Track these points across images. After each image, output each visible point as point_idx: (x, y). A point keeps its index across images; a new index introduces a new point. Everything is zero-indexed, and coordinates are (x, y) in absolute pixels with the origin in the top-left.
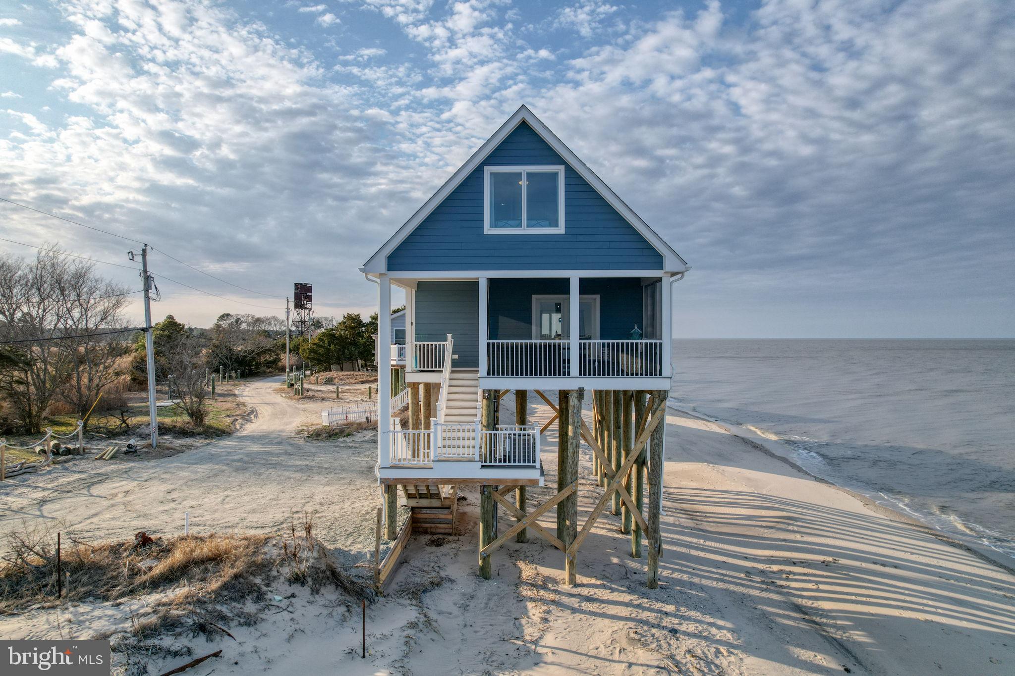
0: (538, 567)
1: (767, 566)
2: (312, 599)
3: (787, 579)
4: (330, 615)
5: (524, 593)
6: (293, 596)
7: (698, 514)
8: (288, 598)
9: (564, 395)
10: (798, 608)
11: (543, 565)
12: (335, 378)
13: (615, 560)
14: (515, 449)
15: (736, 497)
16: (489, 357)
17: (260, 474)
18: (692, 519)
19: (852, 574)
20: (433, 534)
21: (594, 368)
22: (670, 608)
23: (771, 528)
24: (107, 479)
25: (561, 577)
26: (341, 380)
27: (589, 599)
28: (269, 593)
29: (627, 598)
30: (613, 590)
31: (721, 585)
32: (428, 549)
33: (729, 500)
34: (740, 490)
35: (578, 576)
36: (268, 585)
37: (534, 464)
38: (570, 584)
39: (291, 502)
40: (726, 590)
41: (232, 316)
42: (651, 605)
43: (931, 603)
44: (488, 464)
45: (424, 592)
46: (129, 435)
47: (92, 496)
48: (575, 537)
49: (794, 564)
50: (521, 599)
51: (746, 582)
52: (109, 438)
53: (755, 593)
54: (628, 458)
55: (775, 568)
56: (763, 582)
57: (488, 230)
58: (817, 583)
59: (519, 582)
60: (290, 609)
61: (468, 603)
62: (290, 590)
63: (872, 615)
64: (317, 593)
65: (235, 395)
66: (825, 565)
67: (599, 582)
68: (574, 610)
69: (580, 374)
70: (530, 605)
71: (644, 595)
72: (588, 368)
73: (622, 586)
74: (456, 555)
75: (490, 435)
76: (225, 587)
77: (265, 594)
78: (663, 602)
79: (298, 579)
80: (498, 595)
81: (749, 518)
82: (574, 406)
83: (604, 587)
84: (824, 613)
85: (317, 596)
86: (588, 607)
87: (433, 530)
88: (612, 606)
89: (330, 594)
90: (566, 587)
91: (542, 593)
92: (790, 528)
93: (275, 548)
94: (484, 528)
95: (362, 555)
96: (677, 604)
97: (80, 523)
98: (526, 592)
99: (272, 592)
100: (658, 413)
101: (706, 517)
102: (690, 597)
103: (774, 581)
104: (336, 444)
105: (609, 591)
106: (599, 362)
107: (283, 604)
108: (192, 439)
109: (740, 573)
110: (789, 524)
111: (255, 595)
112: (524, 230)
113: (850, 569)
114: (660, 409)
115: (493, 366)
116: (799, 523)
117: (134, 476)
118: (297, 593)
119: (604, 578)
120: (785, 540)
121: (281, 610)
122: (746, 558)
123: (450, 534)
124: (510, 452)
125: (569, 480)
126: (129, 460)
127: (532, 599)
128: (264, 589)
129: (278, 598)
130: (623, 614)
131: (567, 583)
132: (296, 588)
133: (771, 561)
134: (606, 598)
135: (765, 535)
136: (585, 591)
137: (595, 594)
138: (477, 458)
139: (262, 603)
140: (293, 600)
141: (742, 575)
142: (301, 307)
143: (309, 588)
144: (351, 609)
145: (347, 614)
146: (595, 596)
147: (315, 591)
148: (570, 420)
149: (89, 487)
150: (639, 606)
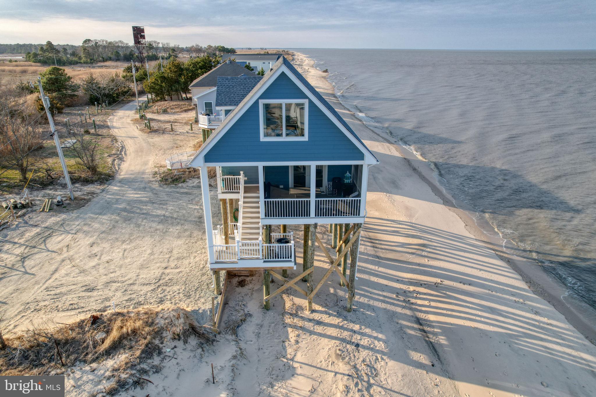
0: (294, 298)
1: (408, 287)
2: (185, 347)
3: (416, 298)
4: (195, 356)
5: (286, 321)
6: (175, 347)
7: (377, 242)
8: (173, 349)
9: (307, 227)
10: (418, 321)
11: (296, 296)
12: (168, 108)
13: (332, 291)
14: (281, 250)
15: (398, 226)
16: (265, 206)
17: (139, 226)
18: (373, 247)
19: (448, 293)
20: (239, 276)
21: (323, 212)
22: (356, 327)
23: (413, 254)
24: (53, 232)
25: (304, 305)
26: (172, 109)
27: (319, 323)
28: (164, 348)
29: (336, 321)
30: (330, 315)
31: (383, 306)
32: (237, 289)
33: (396, 229)
34: (401, 220)
35: (313, 304)
36: (162, 343)
37: (291, 260)
38: (309, 311)
39: (160, 257)
40: (385, 309)
41: (92, 41)
42: (348, 326)
43: (480, 313)
44: (267, 260)
45: (238, 327)
46: (54, 185)
47: (49, 251)
48: (312, 291)
49: (421, 285)
50: (285, 326)
51: (395, 302)
52: (43, 188)
53: (399, 310)
54: (340, 255)
55: (412, 288)
56: (404, 301)
57: (263, 139)
58: (430, 300)
59: (284, 313)
60: (175, 356)
61: (260, 332)
62: (173, 344)
63: (451, 324)
64: (187, 343)
65: (108, 127)
66: (435, 287)
67: (323, 309)
68: (312, 333)
69: (316, 216)
70: (290, 330)
71: (345, 318)
72: (320, 213)
73: (335, 311)
74: (252, 294)
75: (268, 246)
76: (143, 352)
77: (162, 349)
78: (354, 322)
79: (177, 337)
80: (273, 323)
81: (403, 245)
82: (312, 232)
83: (326, 313)
84: (429, 323)
85: (187, 345)
86: (317, 330)
87: (239, 274)
88: (329, 328)
89: (193, 341)
90: (307, 313)
91: (296, 320)
92: (424, 253)
93: (162, 319)
94: (266, 288)
95: (205, 312)
96: (361, 324)
97: (50, 278)
98: (288, 320)
99: (165, 347)
100: (357, 234)
101: (381, 244)
102: (367, 316)
103: (410, 299)
104: (178, 190)
105: (328, 316)
106: (326, 209)
107: (171, 354)
108: (92, 186)
109: (393, 293)
110: (423, 250)
111: (157, 351)
112: (284, 139)
113: (447, 288)
114: (357, 232)
115: (268, 210)
116: (428, 250)
117: (67, 228)
118: (177, 345)
119: (326, 306)
120: (419, 265)
121: (171, 358)
122: (398, 280)
123: (248, 276)
124: (278, 252)
125: (309, 266)
126: (61, 212)
127: (291, 326)
128: (161, 346)
129: (168, 350)
130: (334, 334)
131: (308, 310)
132: (176, 343)
133: (411, 283)
134: (326, 321)
135: (410, 260)
136: (316, 316)
137: (321, 318)
138: (261, 258)
139: (161, 356)
140: (175, 349)
141: (394, 296)
142: (138, 43)
143: (182, 341)
144: (204, 349)
145: (202, 353)
146: (321, 320)
147: (186, 342)
148: (310, 238)
149: (44, 241)
150: (342, 328)
